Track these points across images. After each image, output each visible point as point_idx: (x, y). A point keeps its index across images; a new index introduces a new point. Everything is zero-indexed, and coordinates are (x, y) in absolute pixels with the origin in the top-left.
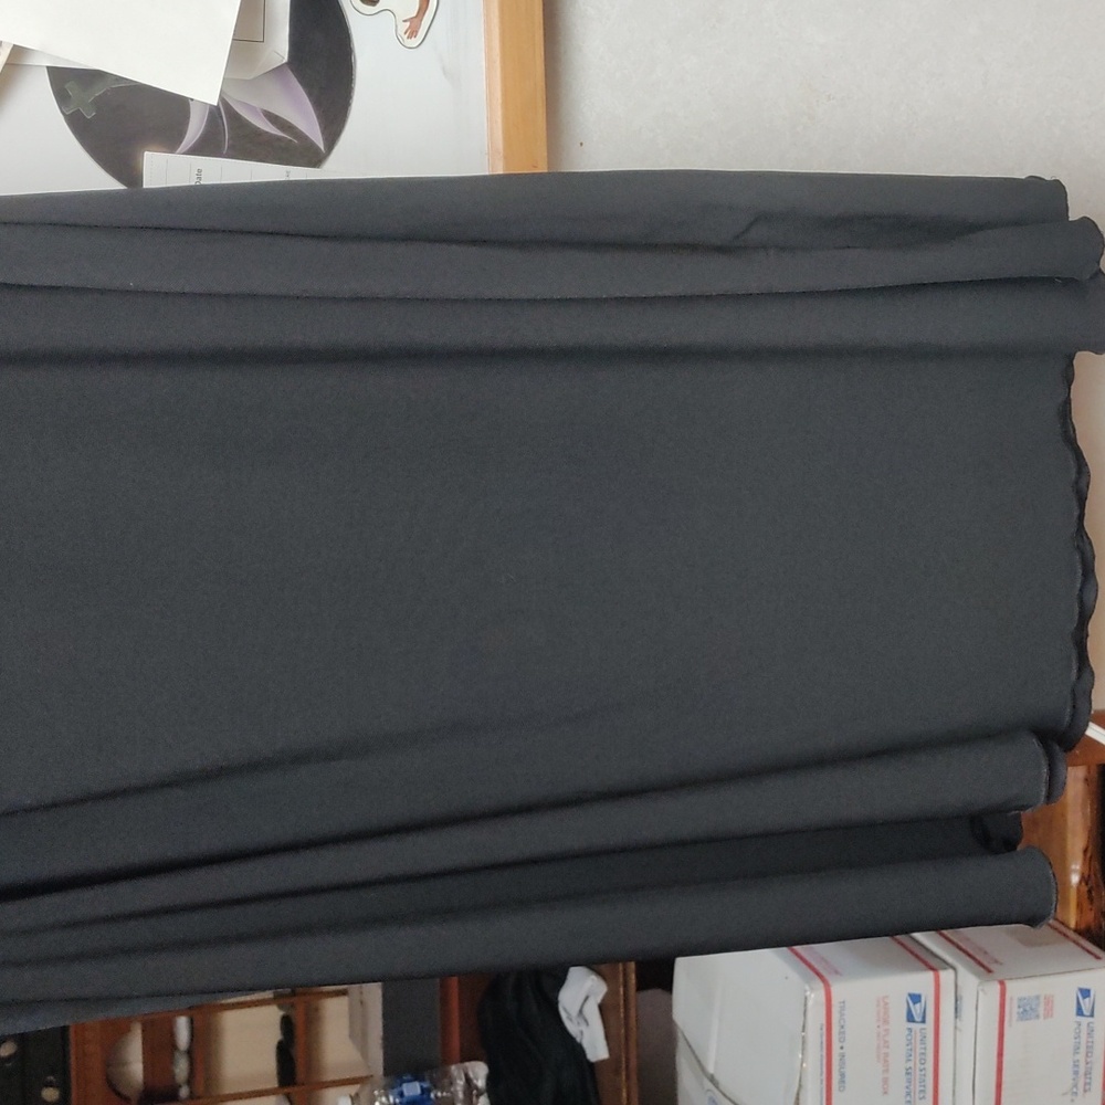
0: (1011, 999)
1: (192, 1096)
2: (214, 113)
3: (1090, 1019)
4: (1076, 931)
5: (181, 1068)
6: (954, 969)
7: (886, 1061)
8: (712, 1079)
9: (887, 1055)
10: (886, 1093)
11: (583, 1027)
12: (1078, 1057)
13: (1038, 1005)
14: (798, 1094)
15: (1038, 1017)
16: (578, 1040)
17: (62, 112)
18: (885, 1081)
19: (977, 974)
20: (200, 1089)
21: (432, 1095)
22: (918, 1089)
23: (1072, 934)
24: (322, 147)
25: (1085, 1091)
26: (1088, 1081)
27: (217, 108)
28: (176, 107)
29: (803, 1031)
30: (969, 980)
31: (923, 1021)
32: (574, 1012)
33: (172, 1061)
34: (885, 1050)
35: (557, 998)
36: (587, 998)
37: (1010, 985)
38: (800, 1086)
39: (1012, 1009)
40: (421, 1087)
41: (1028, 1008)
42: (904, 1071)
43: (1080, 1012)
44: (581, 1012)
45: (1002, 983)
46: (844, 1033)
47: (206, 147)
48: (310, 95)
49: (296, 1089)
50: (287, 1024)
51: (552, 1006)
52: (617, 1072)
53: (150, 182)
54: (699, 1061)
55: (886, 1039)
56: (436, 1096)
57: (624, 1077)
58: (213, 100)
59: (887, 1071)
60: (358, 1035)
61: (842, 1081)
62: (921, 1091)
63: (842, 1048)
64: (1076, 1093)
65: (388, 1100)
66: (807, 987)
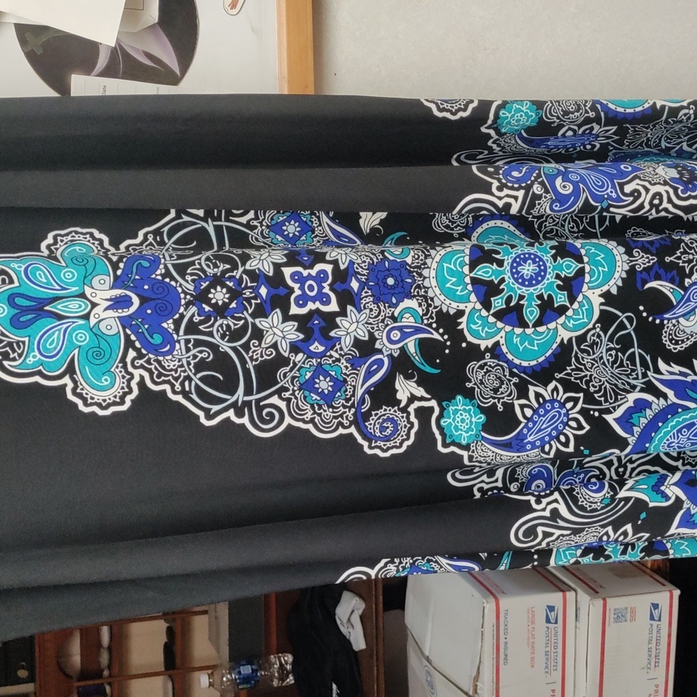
0: (610, 610)
1: (110, 676)
2: (114, 52)
3: (659, 623)
4: (651, 570)
5: (104, 658)
6: (576, 591)
7: (533, 647)
8: (428, 659)
9: (533, 643)
10: (533, 666)
11: (351, 630)
12: (650, 645)
13: (626, 613)
14: (479, 668)
15: (626, 620)
16: (348, 637)
17: (23, 50)
18: (533, 659)
19: (589, 594)
20: (116, 670)
21: (259, 674)
22: (553, 664)
23: (648, 571)
24: (178, 73)
25: (655, 666)
26: (657, 660)
27: (115, 48)
28: (92, 48)
29: (482, 628)
30: (584, 597)
31: (556, 623)
32: (345, 620)
33: (98, 654)
34: (533, 640)
35: (335, 611)
36: (353, 611)
37: (608, 600)
38: (480, 661)
39: (610, 616)
40: (252, 669)
41: (620, 615)
42: (544, 653)
43: (652, 618)
44: (349, 619)
45: (604, 600)
46: (507, 629)
47: (109, 72)
48: (171, 41)
49: (176, 671)
50: (170, 632)
51: (332, 616)
52: (371, 657)
53: (75, 92)
54: (420, 649)
55: (533, 633)
56: (261, 675)
57: (375, 660)
58: (112, 43)
59: (533, 653)
60: (214, 638)
61: (506, 659)
62: (554, 666)
63: (506, 638)
64: (650, 668)
65: (232, 676)
66: (485, 601)
